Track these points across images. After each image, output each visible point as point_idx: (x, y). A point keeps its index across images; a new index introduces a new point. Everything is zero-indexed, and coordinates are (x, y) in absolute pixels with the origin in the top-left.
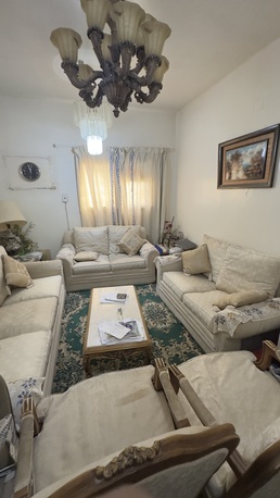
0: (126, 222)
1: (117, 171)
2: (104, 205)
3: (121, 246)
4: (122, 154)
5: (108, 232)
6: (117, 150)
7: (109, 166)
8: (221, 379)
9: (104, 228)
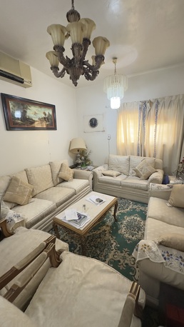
0: (147, 154)
1: (144, 117)
2: (132, 142)
3: (136, 171)
4: (148, 105)
5: (129, 160)
6: (145, 103)
7: (138, 115)
8: (91, 285)
9: (127, 157)
